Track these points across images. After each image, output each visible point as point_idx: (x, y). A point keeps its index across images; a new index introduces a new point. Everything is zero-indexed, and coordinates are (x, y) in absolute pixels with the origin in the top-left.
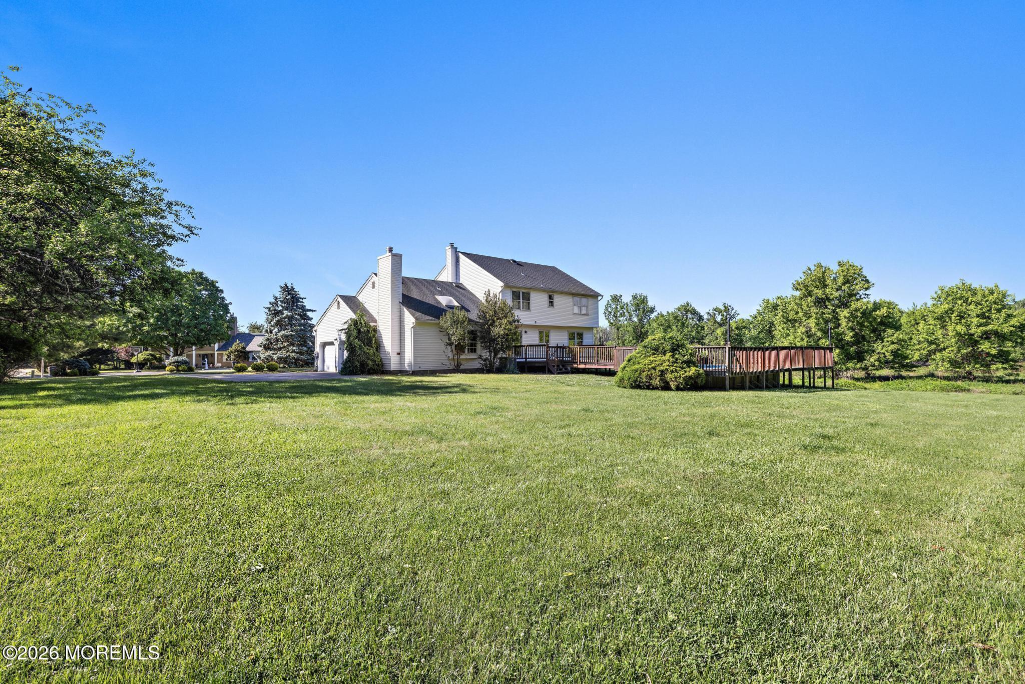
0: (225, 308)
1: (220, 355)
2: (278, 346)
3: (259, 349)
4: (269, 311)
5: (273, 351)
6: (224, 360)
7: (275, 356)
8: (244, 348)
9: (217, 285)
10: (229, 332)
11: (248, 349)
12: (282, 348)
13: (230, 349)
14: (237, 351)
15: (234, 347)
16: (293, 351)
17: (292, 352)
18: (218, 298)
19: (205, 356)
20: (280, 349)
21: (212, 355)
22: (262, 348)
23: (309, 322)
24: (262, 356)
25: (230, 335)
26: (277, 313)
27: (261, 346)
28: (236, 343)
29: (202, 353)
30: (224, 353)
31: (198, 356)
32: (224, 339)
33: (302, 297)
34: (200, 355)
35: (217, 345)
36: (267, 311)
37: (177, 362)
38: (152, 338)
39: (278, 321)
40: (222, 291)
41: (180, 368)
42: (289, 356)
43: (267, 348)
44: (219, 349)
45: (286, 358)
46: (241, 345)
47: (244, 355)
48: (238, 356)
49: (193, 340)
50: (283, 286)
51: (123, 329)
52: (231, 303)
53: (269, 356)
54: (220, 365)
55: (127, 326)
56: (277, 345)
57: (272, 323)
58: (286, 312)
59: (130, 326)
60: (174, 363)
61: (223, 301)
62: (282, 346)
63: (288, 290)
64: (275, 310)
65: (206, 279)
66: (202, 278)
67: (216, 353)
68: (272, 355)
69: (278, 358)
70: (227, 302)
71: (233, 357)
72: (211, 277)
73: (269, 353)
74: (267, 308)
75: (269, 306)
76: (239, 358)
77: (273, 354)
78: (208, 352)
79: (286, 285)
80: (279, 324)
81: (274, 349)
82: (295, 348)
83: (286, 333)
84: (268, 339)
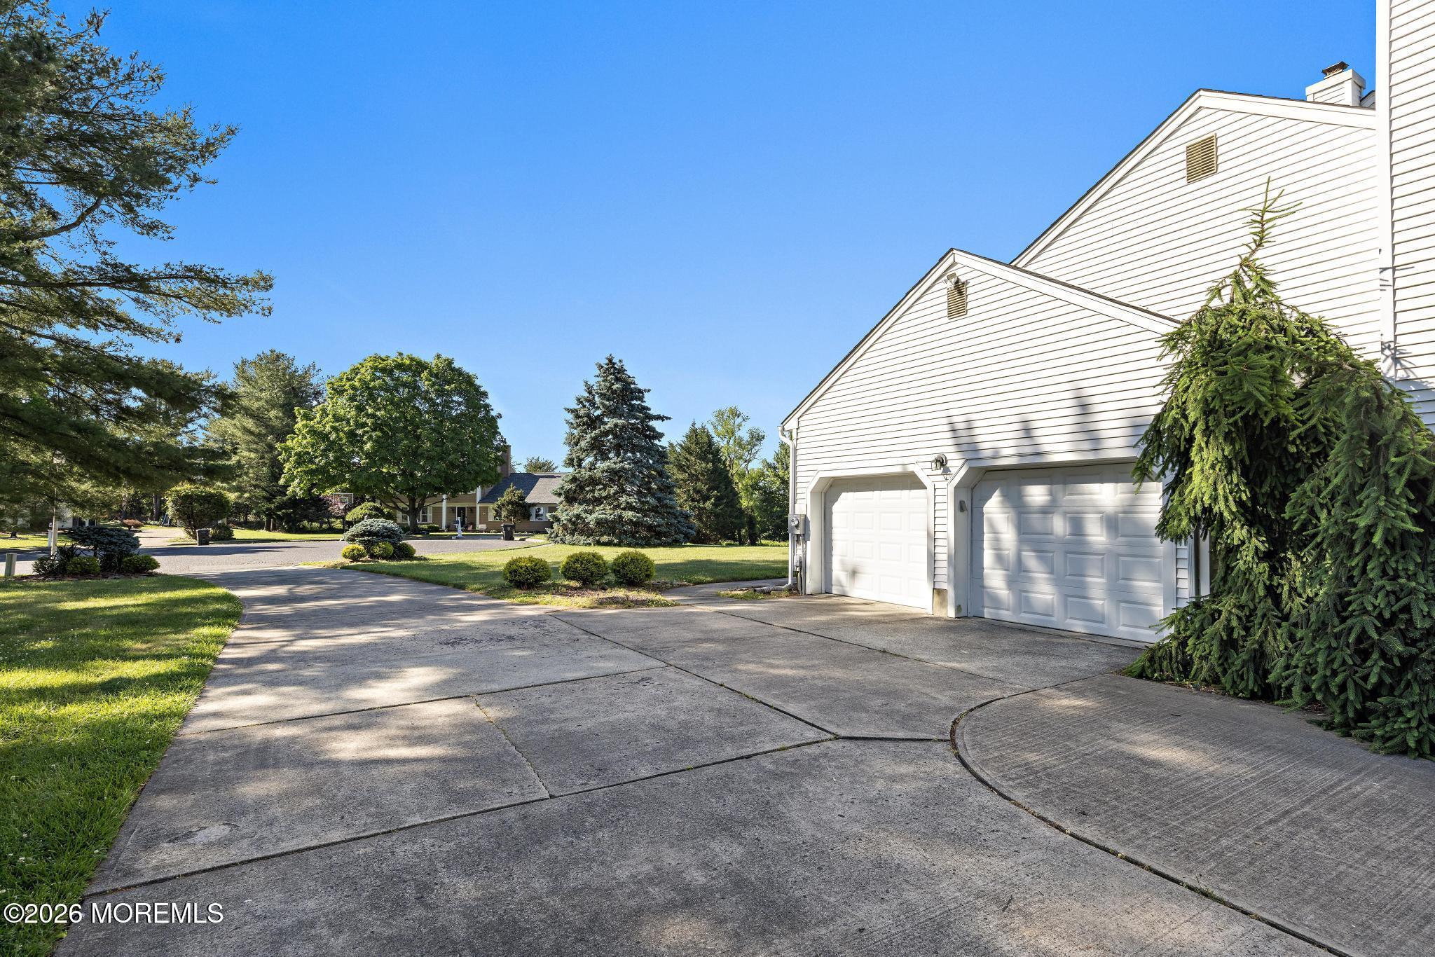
0: (492, 423)
1: (485, 510)
2: (596, 494)
3: (557, 500)
4: (578, 417)
5: (584, 507)
6: (491, 519)
7: (591, 519)
8: (522, 498)
9: (478, 382)
10: (499, 469)
11: (528, 500)
12: (606, 498)
13: (501, 500)
14: (510, 502)
15: (506, 497)
16: (629, 507)
17: (624, 509)
18: (480, 407)
19: (461, 511)
20: (598, 501)
21: (473, 510)
22: (562, 498)
23: (656, 442)
24: (563, 517)
25: (499, 475)
26: (592, 423)
27: (560, 495)
28: (509, 490)
29: (457, 505)
30: (491, 506)
31: (451, 510)
32: (490, 482)
33: (641, 386)
34: (453, 509)
35: (479, 490)
36: (570, 417)
37: (370, 533)
38: (369, 478)
39: (595, 439)
40: (485, 394)
41: (376, 550)
42: (620, 517)
43: (571, 499)
44: (482, 501)
45: (613, 521)
46: (518, 493)
47: (522, 510)
48: (513, 513)
49: (437, 482)
50: (604, 362)
51: (320, 462)
52: (500, 416)
53: (578, 516)
54: (484, 526)
55: (327, 457)
56: (593, 491)
57: (583, 444)
58: (610, 422)
59: (331, 455)
60: (363, 535)
61: (488, 412)
62: (604, 494)
63: (613, 370)
64: (588, 416)
65: (459, 372)
66: (453, 370)
67: (478, 506)
68: (584, 515)
69: (599, 523)
70: (493, 413)
71: (504, 513)
72: (468, 369)
73: (577, 509)
74: (572, 411)
75: (574, 406)
76: (515, 516)
77: (586, 511)
78: (466, 505)
79: (610, 361)
80: (597, 447)
81: (588, 502)
82: (632, 499)
83: (613, 466)
84: (574, 480)
